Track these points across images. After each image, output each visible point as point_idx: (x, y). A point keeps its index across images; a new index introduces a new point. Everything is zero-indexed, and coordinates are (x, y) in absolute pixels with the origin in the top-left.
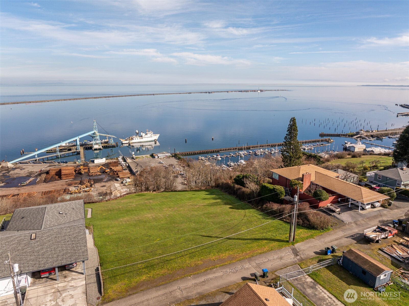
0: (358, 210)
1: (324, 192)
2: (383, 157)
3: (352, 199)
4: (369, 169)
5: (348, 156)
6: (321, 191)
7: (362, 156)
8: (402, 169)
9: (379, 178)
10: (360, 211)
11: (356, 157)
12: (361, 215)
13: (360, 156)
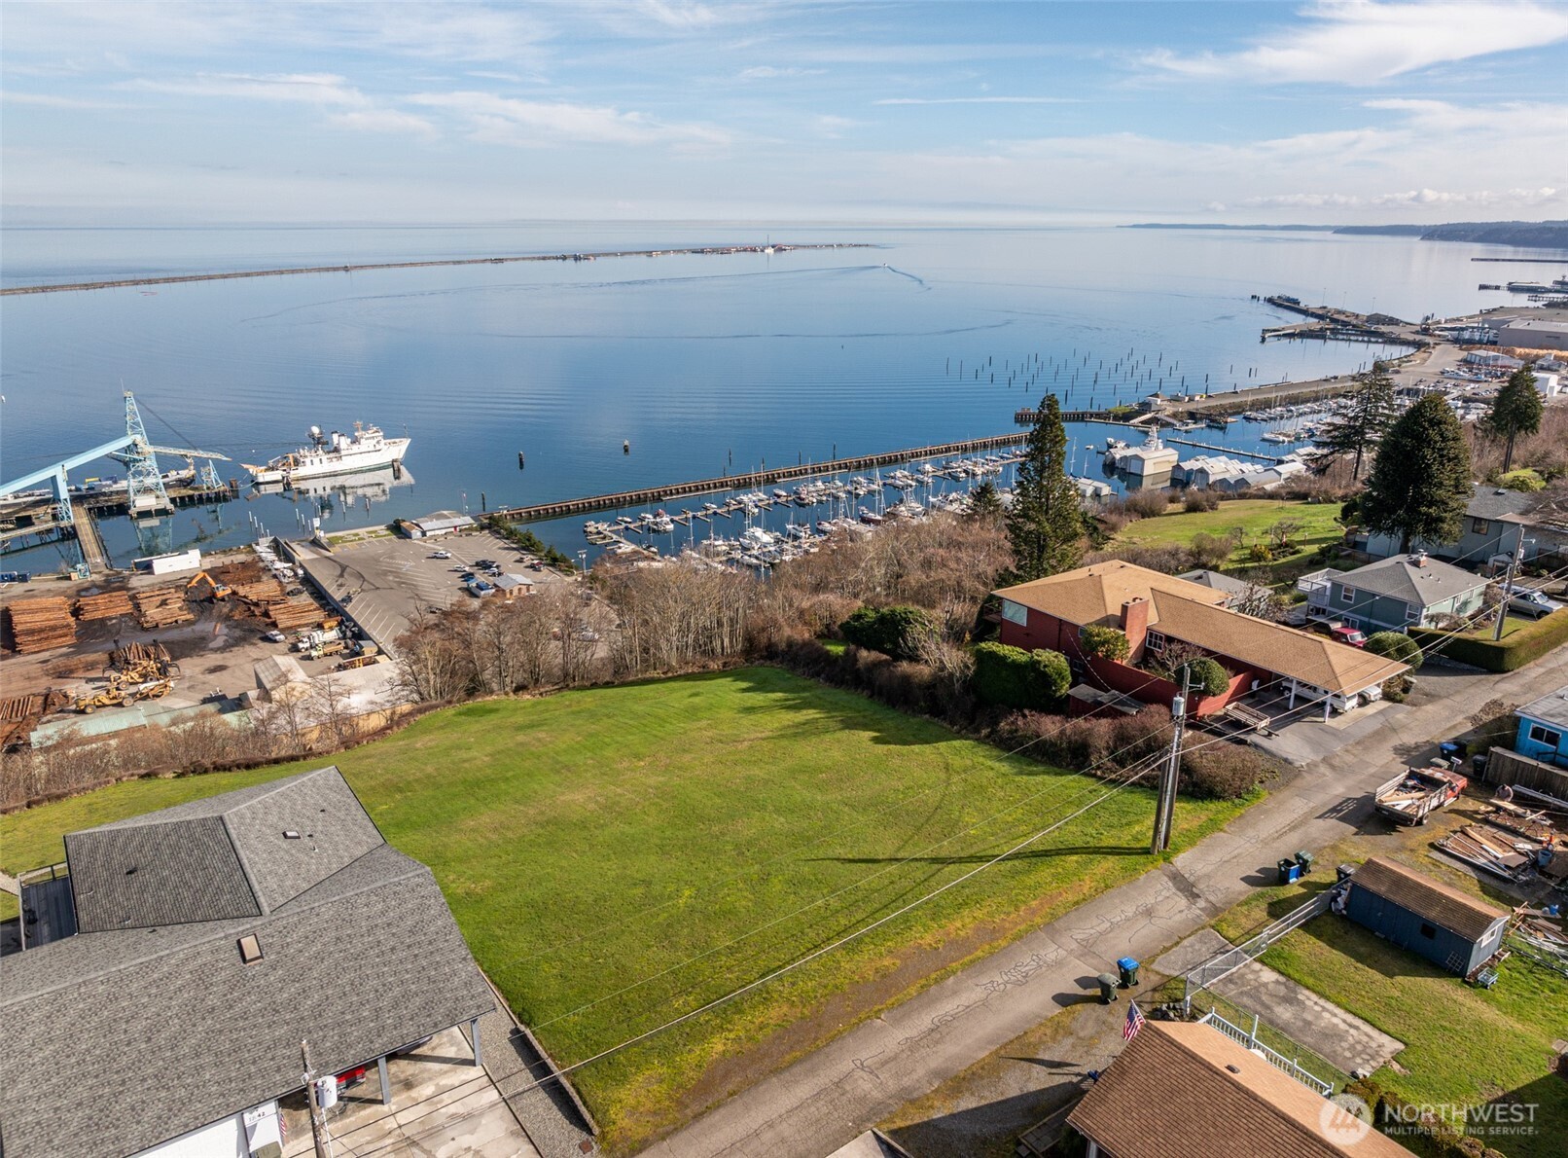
0: (1323, 716)
1: (1215, 664)
2: (1289, 504)
3: (1299, 683)
4: (1270, 556)
5: (1171, 507)
6: (1205, 663)
7: (1222, 505)
8: (1416, 564)
9: (1346, 597)
10: (1328, 721)
11: (1202, 511)
12: (1334, 733)
13: (1214, 504)
